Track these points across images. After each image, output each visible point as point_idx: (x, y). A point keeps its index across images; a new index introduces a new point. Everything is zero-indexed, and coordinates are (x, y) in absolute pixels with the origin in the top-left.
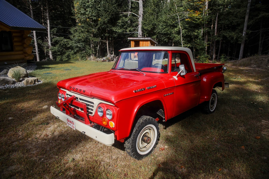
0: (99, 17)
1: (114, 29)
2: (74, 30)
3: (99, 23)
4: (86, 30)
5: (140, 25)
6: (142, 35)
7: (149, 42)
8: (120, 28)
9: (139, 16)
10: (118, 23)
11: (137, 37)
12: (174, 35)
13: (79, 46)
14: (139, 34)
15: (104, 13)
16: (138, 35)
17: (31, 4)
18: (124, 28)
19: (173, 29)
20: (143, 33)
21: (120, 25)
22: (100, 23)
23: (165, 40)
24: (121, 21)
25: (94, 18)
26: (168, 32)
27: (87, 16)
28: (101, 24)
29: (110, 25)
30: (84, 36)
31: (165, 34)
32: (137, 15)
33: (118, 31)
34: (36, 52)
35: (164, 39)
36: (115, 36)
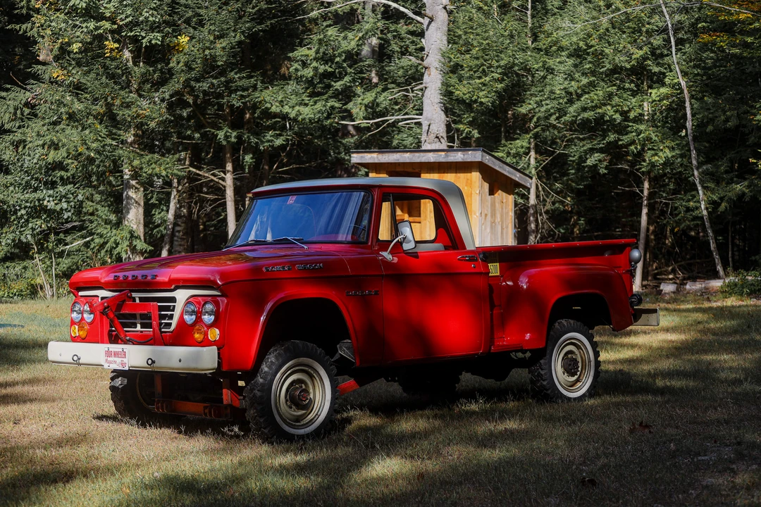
0: (178, 32)
1: (272, 98)
2: (16, 109)
3: (177, 62)
4: (99, 108)
5: (433, 71)
6: (448, 132)
7: (476, 176)
8: (311, 95)
9: (425, 21)
10: (296, 65)
11: (417, 148)
12: (642, 127)
13: (51, 205)
14: (425, 128)
15: (207, 8)
16: (423, 138)
18: (336, 95)
19: (634, 94)
20: (455, 122)
21: (308, 72)
22: (186, 64)
23: (590, 162)
24: (314, 50)
25: (152, 36)
26: (603, 115)
27: (107, 25)
28: (193, 74)
29: (250, 77)
30: (84, 143)
31: (586, 122)
32: (411, 14)
33: (292, 115)
35: (582, 159)
36: (279, 142)
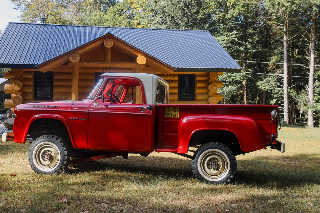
17: (284, 32)
34: (284, 112)
